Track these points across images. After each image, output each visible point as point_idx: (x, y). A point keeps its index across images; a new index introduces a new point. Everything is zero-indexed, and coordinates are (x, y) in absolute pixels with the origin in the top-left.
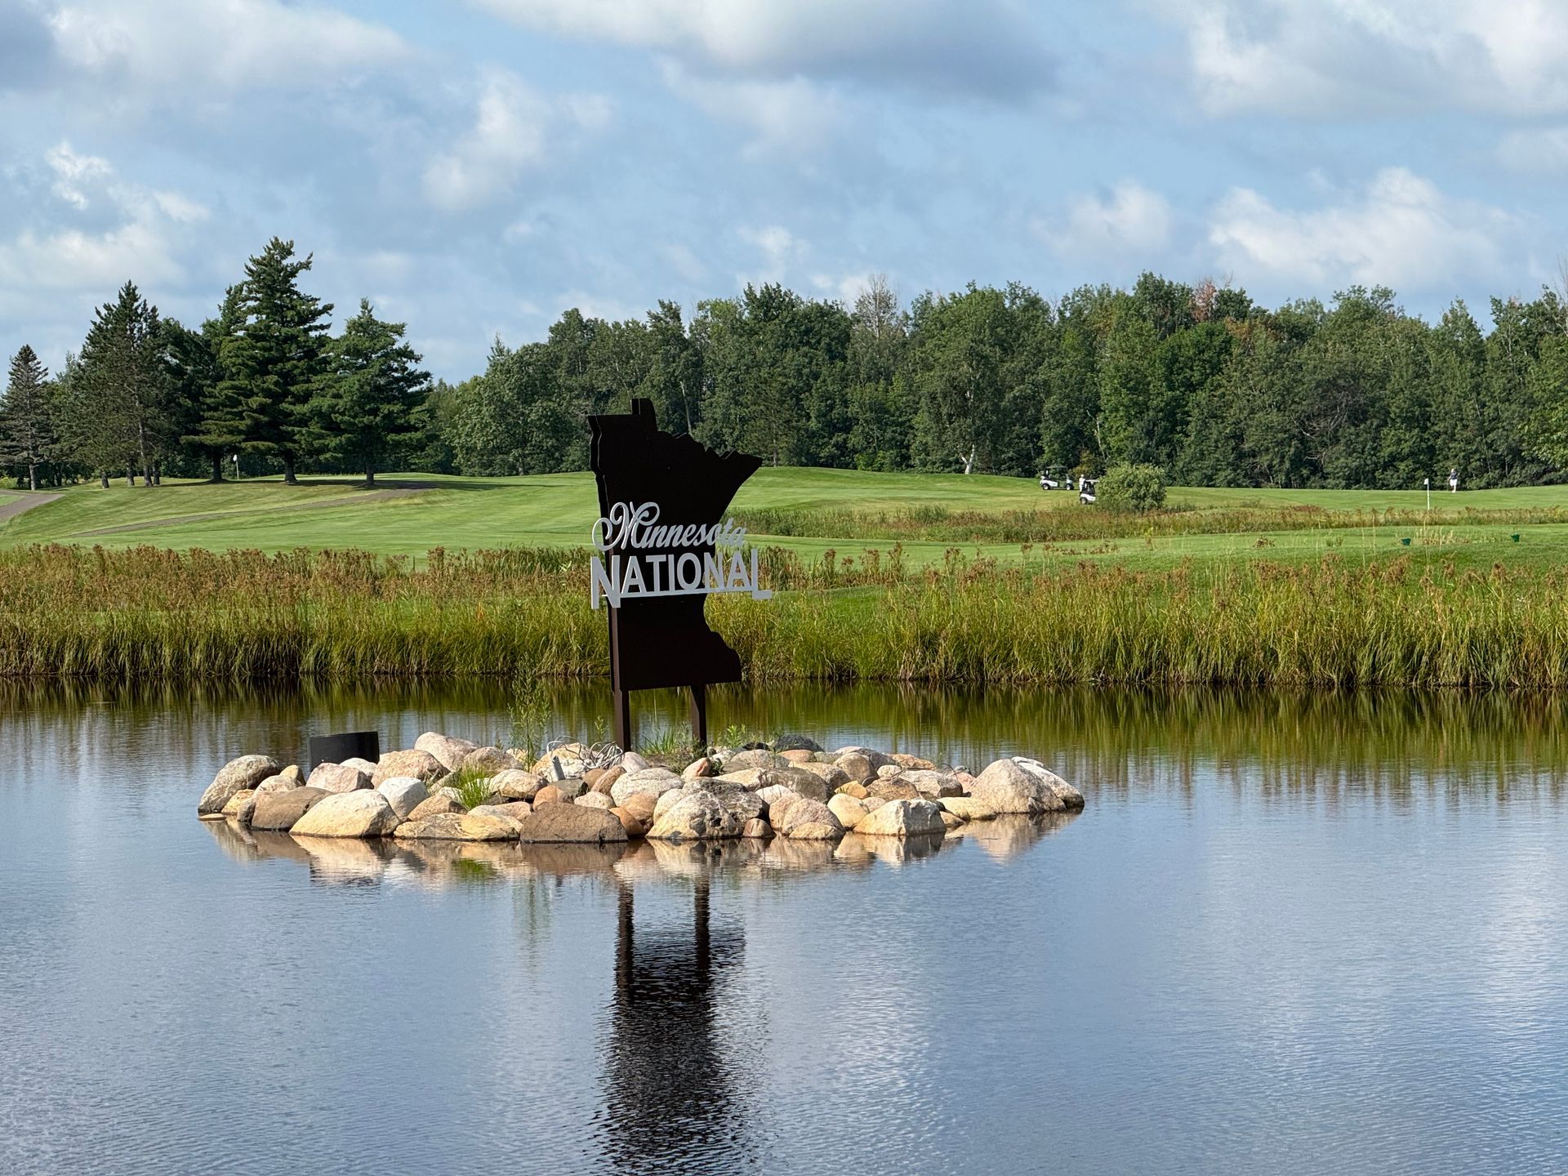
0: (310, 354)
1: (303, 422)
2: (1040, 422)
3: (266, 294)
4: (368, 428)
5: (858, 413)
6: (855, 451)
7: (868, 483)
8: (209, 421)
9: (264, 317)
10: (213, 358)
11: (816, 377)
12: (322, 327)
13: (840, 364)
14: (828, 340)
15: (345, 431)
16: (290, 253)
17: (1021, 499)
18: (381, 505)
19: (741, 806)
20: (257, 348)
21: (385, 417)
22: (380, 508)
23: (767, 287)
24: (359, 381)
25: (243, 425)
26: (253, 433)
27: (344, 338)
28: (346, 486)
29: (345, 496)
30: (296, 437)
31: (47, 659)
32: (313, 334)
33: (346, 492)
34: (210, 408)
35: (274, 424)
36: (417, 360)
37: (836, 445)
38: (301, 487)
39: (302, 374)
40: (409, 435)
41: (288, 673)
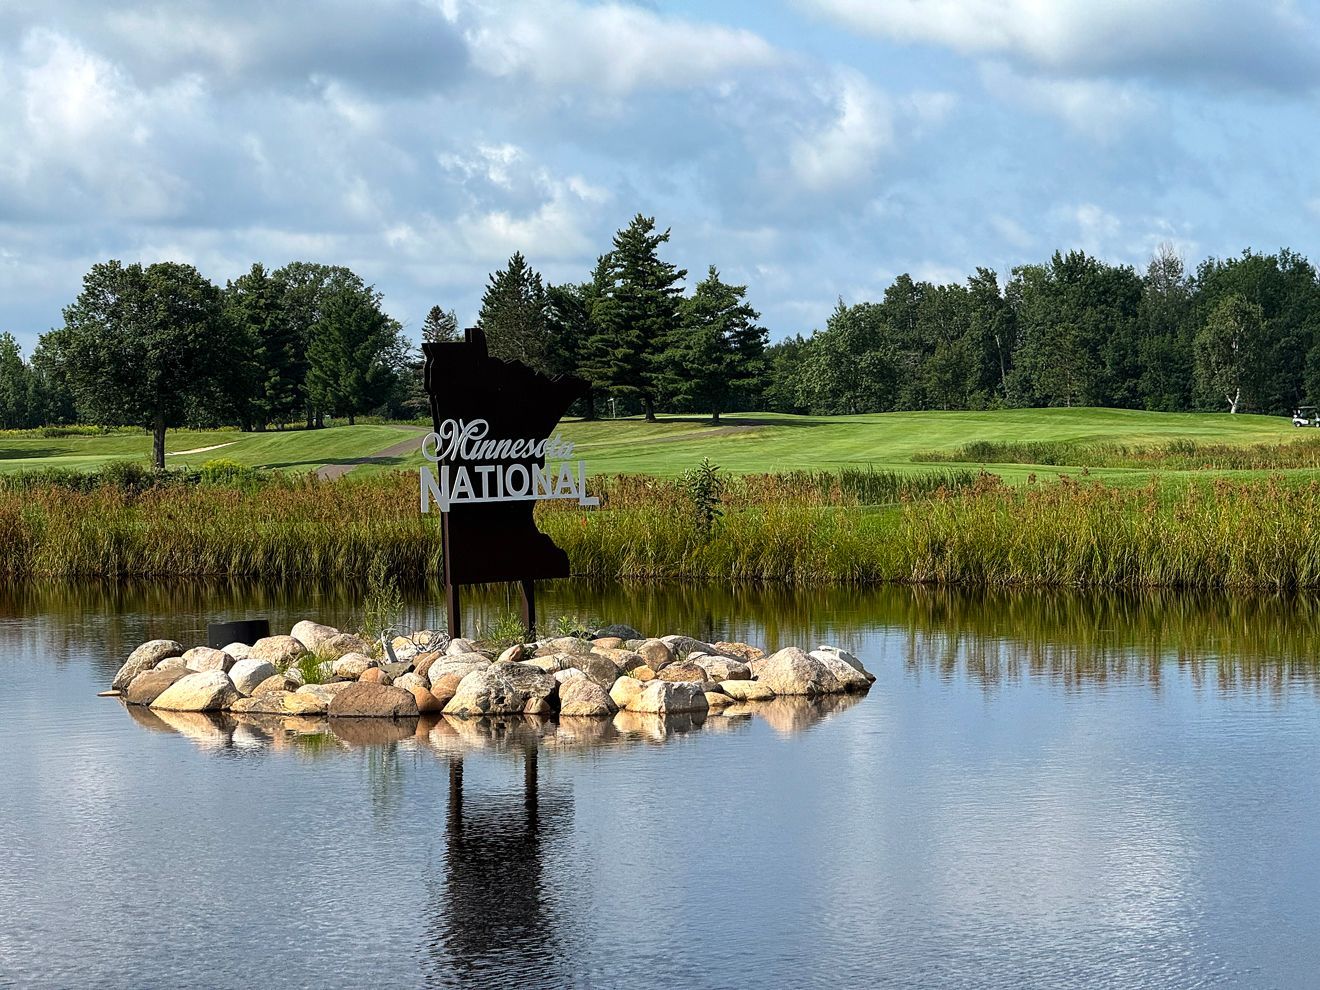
0: (668, 312)
1: (660, 368)
2: (1304, 369)
3: (631, 262)
4: (713, 374)
5: (1146, 361)
6: (1144, 394)
7: (1146, 421)
8: (583, 369)
9: (629, 281)
10: (587, 315)
11: (1111, 330)
12: (678, 291)
13: (1131, 320)
14: (1122, 299)
15: (692, 378)
16: (651, 227)
17: (1273, 434)
18: (722, 439)
19: (535, 687)
20: (623, 307)
21: (728, 364)
22: (721, 442)
23: (1072, 254)
24: (706, 334)
25: (610, 372)
26: (618, 379)
27: (694, 298)
28: (695, 423)
29: (694, 432)
30: (655, 382)
31: (218, 561)
32: (670, 296)
33: (695, 428)
34: (583, 358)
35: (636, 371)
36: (756, 317)
37: (1128, 389)
38: (659, 424)
39: (659, 329)
40: (747, 381)
41: (416, 574)
